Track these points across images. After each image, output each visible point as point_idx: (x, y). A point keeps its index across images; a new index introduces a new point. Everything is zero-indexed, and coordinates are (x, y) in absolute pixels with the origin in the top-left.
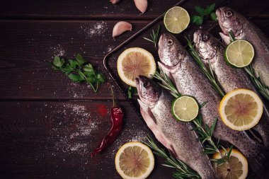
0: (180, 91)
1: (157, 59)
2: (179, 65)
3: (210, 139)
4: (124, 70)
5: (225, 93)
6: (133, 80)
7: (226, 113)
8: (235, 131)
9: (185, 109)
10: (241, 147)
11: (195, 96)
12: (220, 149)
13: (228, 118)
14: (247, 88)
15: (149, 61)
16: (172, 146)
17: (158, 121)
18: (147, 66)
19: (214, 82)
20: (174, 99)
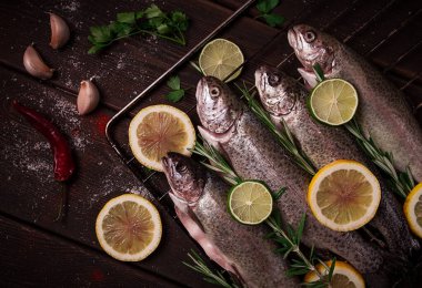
0: (239, 173)
1: (196, 121)
2: (233, 129)
3: (297, 250)
4: (141, 145)
5: (316, 170)
6: (158, 160)
7: (319, 205)
8: (337, 232)
9: (249, 203)
10: (350, 257)
11: (266, 180)
12: (316, 264)
13: (323, 212)
14: (350, 159)
15: (183, 125)
16: (234, 267)
17: (206, 227)
18: (181, 134)
19: (296, 152)
20: (231, 186)
